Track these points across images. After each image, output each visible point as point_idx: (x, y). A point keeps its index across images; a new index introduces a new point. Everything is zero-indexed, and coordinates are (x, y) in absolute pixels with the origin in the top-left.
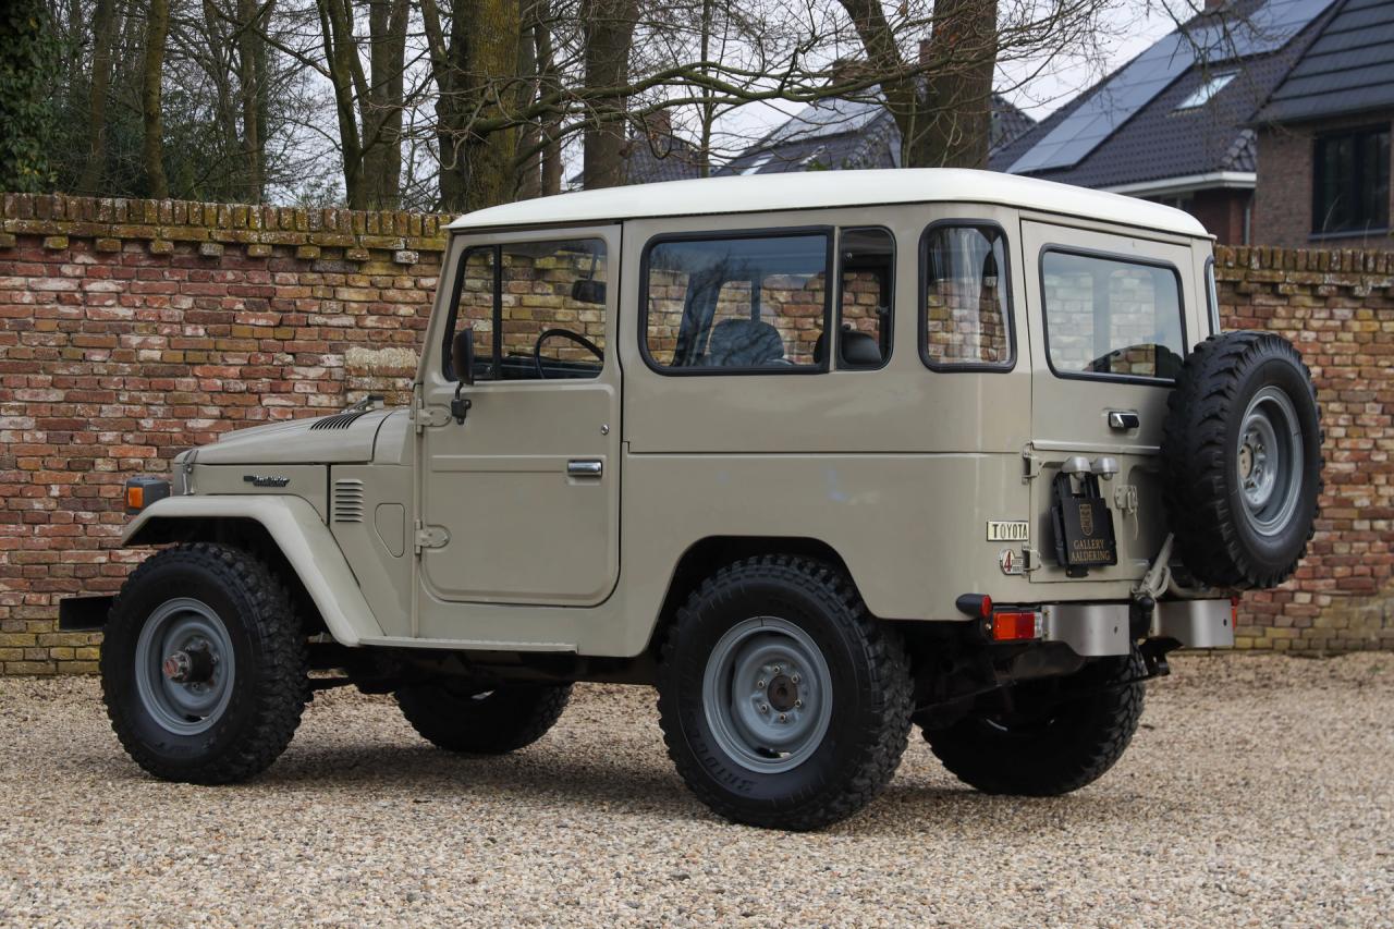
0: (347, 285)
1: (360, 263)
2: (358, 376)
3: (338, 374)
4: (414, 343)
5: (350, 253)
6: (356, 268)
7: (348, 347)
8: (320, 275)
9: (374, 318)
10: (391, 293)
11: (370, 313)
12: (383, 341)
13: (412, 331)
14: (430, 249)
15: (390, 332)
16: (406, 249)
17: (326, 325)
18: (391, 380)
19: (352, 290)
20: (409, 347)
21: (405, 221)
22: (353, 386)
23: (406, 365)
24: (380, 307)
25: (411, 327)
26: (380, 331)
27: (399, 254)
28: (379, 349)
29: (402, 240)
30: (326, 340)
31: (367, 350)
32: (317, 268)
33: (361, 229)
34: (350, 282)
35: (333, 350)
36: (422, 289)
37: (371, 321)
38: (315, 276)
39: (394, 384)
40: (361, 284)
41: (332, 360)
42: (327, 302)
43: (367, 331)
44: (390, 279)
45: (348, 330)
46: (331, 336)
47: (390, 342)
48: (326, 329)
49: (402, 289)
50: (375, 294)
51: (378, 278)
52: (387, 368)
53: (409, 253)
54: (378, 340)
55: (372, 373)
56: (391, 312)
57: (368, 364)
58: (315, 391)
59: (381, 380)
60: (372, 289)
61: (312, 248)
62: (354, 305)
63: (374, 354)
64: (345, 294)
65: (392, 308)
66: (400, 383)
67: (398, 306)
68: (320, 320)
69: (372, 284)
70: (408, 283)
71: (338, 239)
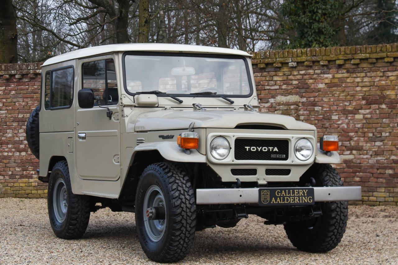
0: (276, 75)
1: (280, 68)
2: (279, 105)
4: (299, 93)
5: (274, 65)
6: (278, 69)
7: (277, 96)
8: (268, 73)
9: (285, 86)
10: (291, 77)
11: (284, 84)
12: (288, 93)
13: (298, 89)
14: (299, 61)
15: (291, 90)
16: (292, 62)
17: (270, 89)
18: (289, 106)
19: (278, 77)
20: (297, 95)
21: (291, 52)
22: (277, 109)
23: (295, 101)
24: (287, 82)
25: (297, 88)
26: (287, 90)
29: (290, 59)
30: (270, 94)
31: (283, 97)
32: (266, 70)
33: (277, 56)
34: (277, 74)
35: (273, 97)
36: (301, 75)
37: (284, 87)
38: (266, 73)
39: (290, 108)
40: (280, 75)
41: (272, 100)
42: (270, 82)
43: (283, 90)
44: (290, 73)
45: (277, 90)
46: (272, 92)
47: (290, 94)
48: (270, 90)
49: (294, 75)
50: (285, 78)
51: (286, 72)
52: (289, 102)
53: (293, 63)
54: (287, 93)
55: (283, 104)
56: (290, 83)
57: (283, 101)
58: (267, 111)
59: (286, 106)
60: (284, 76)
61: (262, 64)
62: (279, 82)
63: (286, 97)
64: (276, 78)
65: (291, 82)
66: (292, 107)
67: (293, 81)
68: (268, 87)
69: (284, 75)
70: (296, 73)
71: (270, 60)
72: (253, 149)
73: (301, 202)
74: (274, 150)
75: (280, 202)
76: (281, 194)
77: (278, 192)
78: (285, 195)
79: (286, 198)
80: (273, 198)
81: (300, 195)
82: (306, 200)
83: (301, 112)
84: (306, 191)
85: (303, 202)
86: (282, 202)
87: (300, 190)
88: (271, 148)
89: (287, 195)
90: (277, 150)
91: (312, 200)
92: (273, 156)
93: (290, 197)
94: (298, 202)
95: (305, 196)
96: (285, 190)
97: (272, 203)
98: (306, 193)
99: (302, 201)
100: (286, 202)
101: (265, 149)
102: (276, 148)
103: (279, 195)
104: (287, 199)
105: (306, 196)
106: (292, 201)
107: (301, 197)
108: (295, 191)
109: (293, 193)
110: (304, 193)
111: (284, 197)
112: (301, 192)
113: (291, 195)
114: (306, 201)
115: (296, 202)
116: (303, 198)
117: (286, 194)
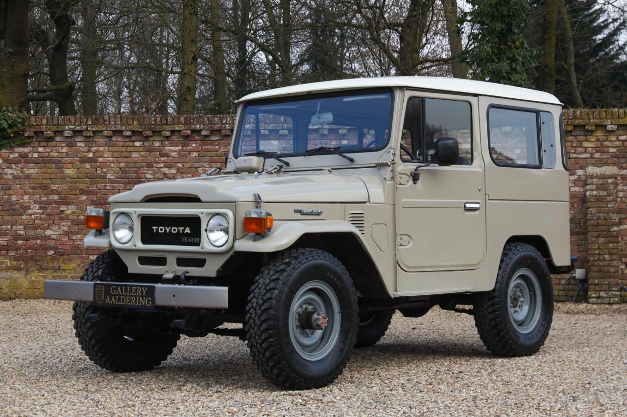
0: (586, 140)
1: (592, 131)
2: (591, 178)
3: (583, 178)
4: (617, 164)
5: (586, 127)
6: (590, 134)
7: (587, 167)
8: (574, 137)
9: (599, 154)
10: (606, 143)
11: (597, 152)
12: (603, 163)
13: (616, 159)
14: (622, 123)
15: (606, 160)
16: (611, 124)
17: (577, 158)
18: (606, 180)
19: (588, 143)
20: (614, 166)
21: (611, 112)
22: (588, 183)
23: (613, 173)
24: (601, 149)
25: (615, 157)
26: (601, 159)
27: (608, 126)
28: (601, 167)
29: (609, 121)
30: (577, 164)
31: (595, 168)
32: (573, 134)
33: (591, 117)
34: (588, 139)
35: (581, 168)
36: (620, 141)
37: (597, 155)
38: (572, 138)
39: (607, 182)
40: (593, 140)
41: (580, 172)
42: (578, 149)
43: (596, 160)
44: (605, 138)
45: (587, 160)
46: (580, 162)
47: (606, 164)
48: (577, 159)
49: (611, 141)
50: (599, 144)
51: (600, 137)
52: (604, 175)
53: (612, 126)
54: (600, 163)
55: (597, 177)
56: (606, 151)
57: (596, 173)
58: (573, 185)
59: (601, 180)
60: (597, 142)
61: (570, 126)
62: (590, 149)
63: (600, 168)
64: (585, 144)
65: (606, 149)
66: (610, 181)
67: (610, 148)
68: (575, 156)
69: (598, 140)
70: (614, 139)
71: (581, 122)
72: (161, 229)
73: (137, 304)
74: (186, 231)
75: (115, 303)
76: (116, 292)
77: (113, 289)
78: (121, 294)
79: (121, 297)
80: (108, 297)
81: (138, 294)
82: (144, 302)
83: (620, 188)
84: (145, 289)
85: (140, 305)
86: (117, 303)
87: (138, 288)
88: (181, 228)
89: (123, 294)
90: (189, 231)
91: (150, 303)
92: (184, 239)
93: (126, 296)
94: (135, 304)
95: (142, 297)
96: (121, 286)
97: (106, 302)
98: (144, 292)
99: (139, 303)
100: (121, 303)
101: (174, 230)
102: (187, 228)
103: (113, 292)
104: (123, 298)
105: (144, 296)
106: (128, 302)
107: (138, 298)
108: (133, 288)
109: (131, 291)
110: (142, 292)
111: (119, 296)
112: (139, 289)
113: (128, 294)
114: (144, 304)
115: (132, 304)
116: (141, 299)
117: (122, 292)
